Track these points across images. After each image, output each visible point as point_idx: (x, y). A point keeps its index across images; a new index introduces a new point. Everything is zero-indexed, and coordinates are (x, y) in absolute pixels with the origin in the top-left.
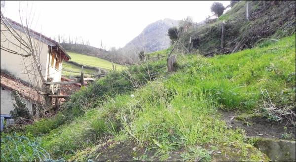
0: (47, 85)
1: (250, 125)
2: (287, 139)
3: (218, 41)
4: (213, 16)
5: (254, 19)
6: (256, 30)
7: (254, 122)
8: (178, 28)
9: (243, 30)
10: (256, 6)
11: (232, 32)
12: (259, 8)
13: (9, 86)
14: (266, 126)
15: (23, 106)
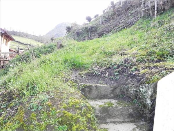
1: (84, 77)
2: (101, 84)
3: (88, 34)
4: (87, 22)
5: (103, 25)
6: (104, 29)
7: (87, 75)
8: (71, 26)
9: (99, 29)
11: (94, 30)
12: (106, 20)
14: (93, 77)
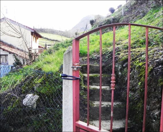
0: (30, 50)
1: (85, 61)
2: (95, 64)
4: (110, 14)
5: (125, 15)
9: (121, 21)
10: (127, 9)
12: (128, 10)
13: (13, 52)
14: (91, 61)
15: (19, 60)
